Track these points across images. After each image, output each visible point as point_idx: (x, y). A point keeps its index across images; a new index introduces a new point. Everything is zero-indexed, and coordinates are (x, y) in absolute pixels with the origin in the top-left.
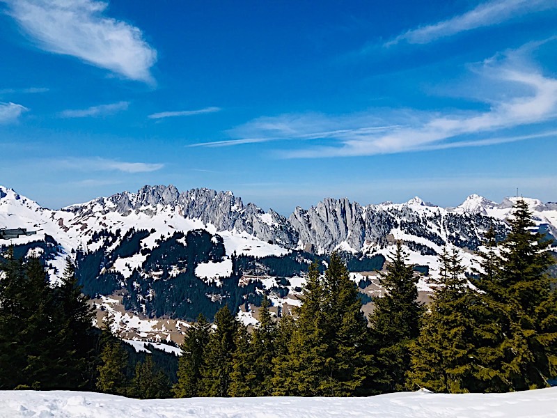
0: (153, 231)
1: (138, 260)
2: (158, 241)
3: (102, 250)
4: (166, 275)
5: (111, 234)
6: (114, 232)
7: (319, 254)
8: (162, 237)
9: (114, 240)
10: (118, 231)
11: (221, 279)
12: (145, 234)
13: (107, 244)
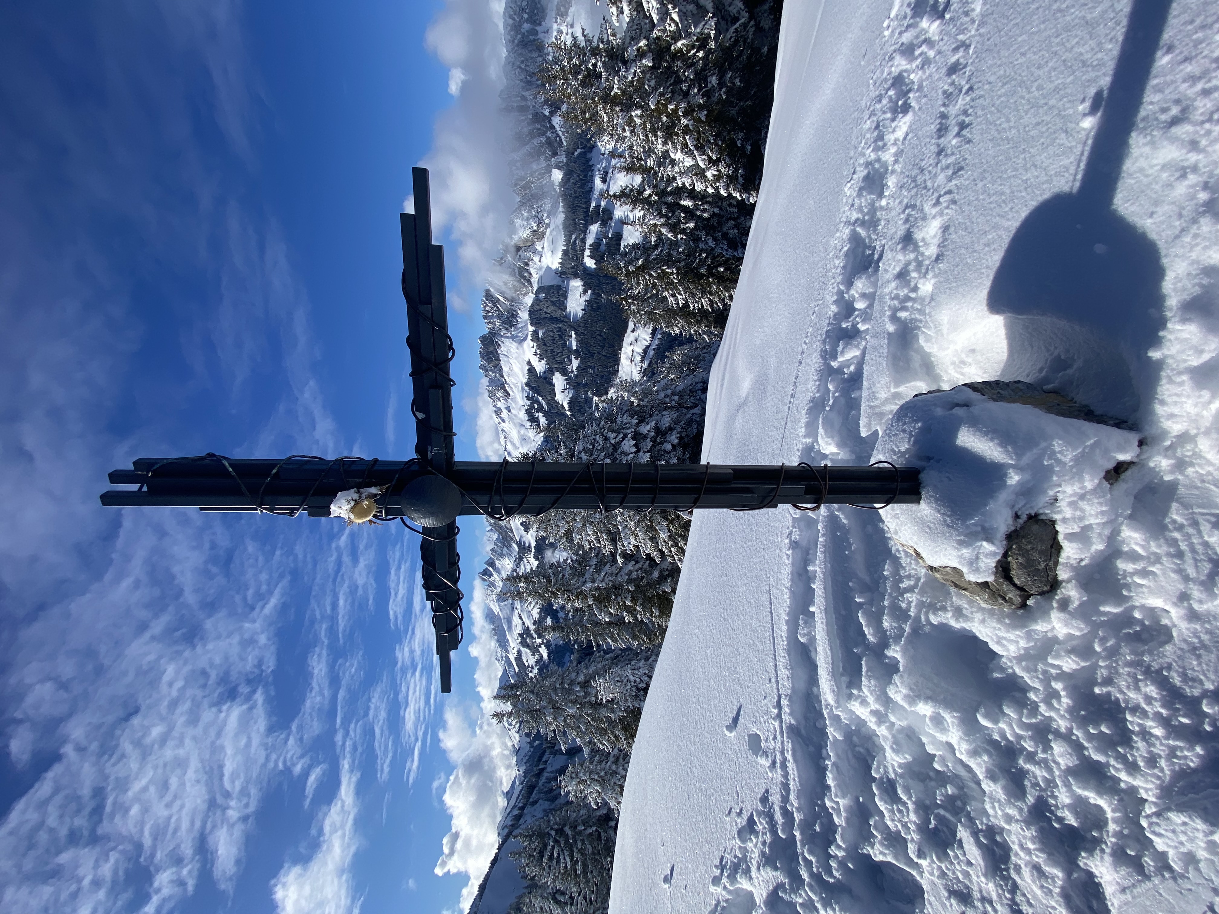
0: (529, 363)
1: (559, 381)
2: (541, 359)
3: (546, 415)
4: (577, 353)
5: (531, 406)
6: (528, 402)
7: (565, 160)
8: (536, 354)
9: (538, 402)
10: (528, 398)
11: (585, 292)
12: (532, 371)
13: (540, 409)
